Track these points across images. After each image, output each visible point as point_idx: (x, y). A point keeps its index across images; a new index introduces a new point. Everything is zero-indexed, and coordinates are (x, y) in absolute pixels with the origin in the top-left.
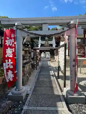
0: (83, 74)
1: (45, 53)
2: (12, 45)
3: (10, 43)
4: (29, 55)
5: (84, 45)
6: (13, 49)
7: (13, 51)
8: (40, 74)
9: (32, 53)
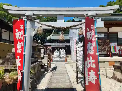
0: (110, 78)
1: (59, 51)
2: (21, 38)
3: (19, 36)
4: (38, 53)
5: (108, 41)
6: (22, 43)
7: (22, 45)
8: (52, 78)
9: (42, 50)
